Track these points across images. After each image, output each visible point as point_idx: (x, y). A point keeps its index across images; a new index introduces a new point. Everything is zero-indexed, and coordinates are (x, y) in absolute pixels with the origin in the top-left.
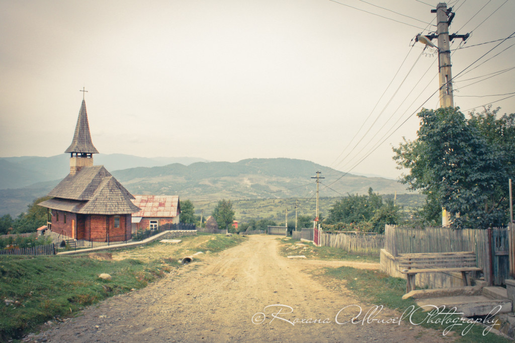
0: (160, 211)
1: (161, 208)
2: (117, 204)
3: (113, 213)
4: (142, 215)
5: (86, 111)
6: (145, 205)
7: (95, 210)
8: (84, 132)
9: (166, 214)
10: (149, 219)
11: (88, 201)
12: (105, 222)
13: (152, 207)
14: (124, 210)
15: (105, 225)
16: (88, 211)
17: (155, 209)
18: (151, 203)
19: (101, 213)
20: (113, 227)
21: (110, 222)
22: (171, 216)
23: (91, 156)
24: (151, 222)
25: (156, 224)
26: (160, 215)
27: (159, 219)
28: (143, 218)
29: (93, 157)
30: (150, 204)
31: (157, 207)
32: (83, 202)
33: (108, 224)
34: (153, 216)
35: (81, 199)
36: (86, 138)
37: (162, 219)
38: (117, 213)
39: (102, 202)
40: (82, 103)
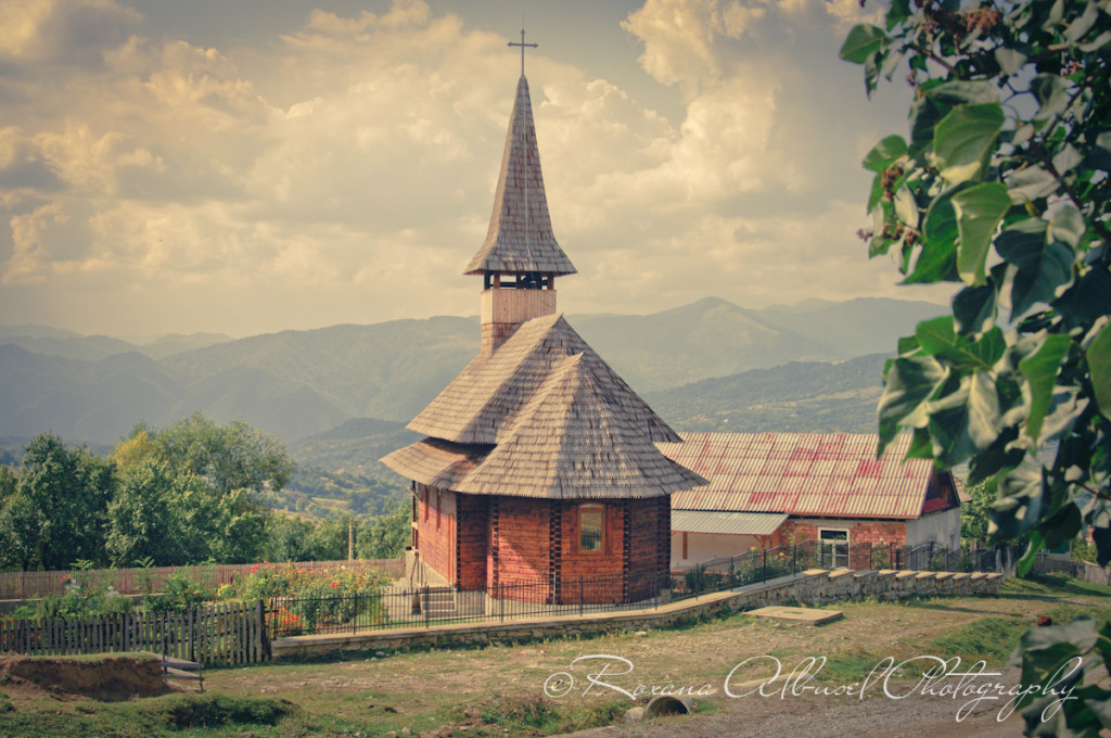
0: (859, 492)
1: (868, 483)
2: (588, 458)
3: (572, 494)
4: (788, 506)
5: (531, 120)
6: (804, 471)
7: (507, 480)
8: (522, 194)
9: (882, 507)
10: (816, 522)
11: (495, 446)
12: (546, 529)
13: (832, 476)
14: (614, 485)
15: (546, 536)
16: (484, 483)
17: (842, 486)
18: (831, 464)
19: (527, 492)
20: (574, 549)
21: (566, 527)
22: (899, 513)
23: (550, 284)
24: (826, 534)
25: (840, 542)
26: (856, 507)
27: (851, 524)
28: (793, 516)
29: (556, 286)
30: (824, 467)
31: (851, 479)
32: (477, 450)
33: (556, 534)
34: (830, 511)
35: (469, 439)
36: (532, 217)
37: (864, 523)
38: (594, 494)
39: (536, 449)
40: (520, 88)
